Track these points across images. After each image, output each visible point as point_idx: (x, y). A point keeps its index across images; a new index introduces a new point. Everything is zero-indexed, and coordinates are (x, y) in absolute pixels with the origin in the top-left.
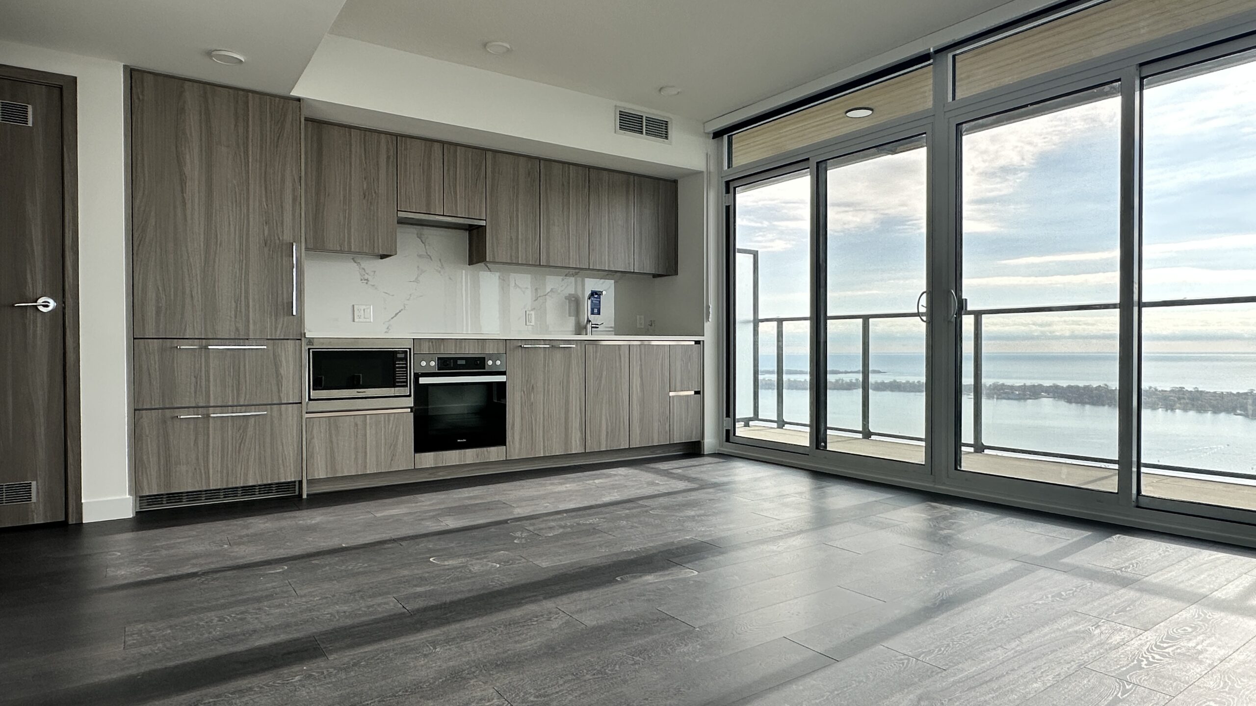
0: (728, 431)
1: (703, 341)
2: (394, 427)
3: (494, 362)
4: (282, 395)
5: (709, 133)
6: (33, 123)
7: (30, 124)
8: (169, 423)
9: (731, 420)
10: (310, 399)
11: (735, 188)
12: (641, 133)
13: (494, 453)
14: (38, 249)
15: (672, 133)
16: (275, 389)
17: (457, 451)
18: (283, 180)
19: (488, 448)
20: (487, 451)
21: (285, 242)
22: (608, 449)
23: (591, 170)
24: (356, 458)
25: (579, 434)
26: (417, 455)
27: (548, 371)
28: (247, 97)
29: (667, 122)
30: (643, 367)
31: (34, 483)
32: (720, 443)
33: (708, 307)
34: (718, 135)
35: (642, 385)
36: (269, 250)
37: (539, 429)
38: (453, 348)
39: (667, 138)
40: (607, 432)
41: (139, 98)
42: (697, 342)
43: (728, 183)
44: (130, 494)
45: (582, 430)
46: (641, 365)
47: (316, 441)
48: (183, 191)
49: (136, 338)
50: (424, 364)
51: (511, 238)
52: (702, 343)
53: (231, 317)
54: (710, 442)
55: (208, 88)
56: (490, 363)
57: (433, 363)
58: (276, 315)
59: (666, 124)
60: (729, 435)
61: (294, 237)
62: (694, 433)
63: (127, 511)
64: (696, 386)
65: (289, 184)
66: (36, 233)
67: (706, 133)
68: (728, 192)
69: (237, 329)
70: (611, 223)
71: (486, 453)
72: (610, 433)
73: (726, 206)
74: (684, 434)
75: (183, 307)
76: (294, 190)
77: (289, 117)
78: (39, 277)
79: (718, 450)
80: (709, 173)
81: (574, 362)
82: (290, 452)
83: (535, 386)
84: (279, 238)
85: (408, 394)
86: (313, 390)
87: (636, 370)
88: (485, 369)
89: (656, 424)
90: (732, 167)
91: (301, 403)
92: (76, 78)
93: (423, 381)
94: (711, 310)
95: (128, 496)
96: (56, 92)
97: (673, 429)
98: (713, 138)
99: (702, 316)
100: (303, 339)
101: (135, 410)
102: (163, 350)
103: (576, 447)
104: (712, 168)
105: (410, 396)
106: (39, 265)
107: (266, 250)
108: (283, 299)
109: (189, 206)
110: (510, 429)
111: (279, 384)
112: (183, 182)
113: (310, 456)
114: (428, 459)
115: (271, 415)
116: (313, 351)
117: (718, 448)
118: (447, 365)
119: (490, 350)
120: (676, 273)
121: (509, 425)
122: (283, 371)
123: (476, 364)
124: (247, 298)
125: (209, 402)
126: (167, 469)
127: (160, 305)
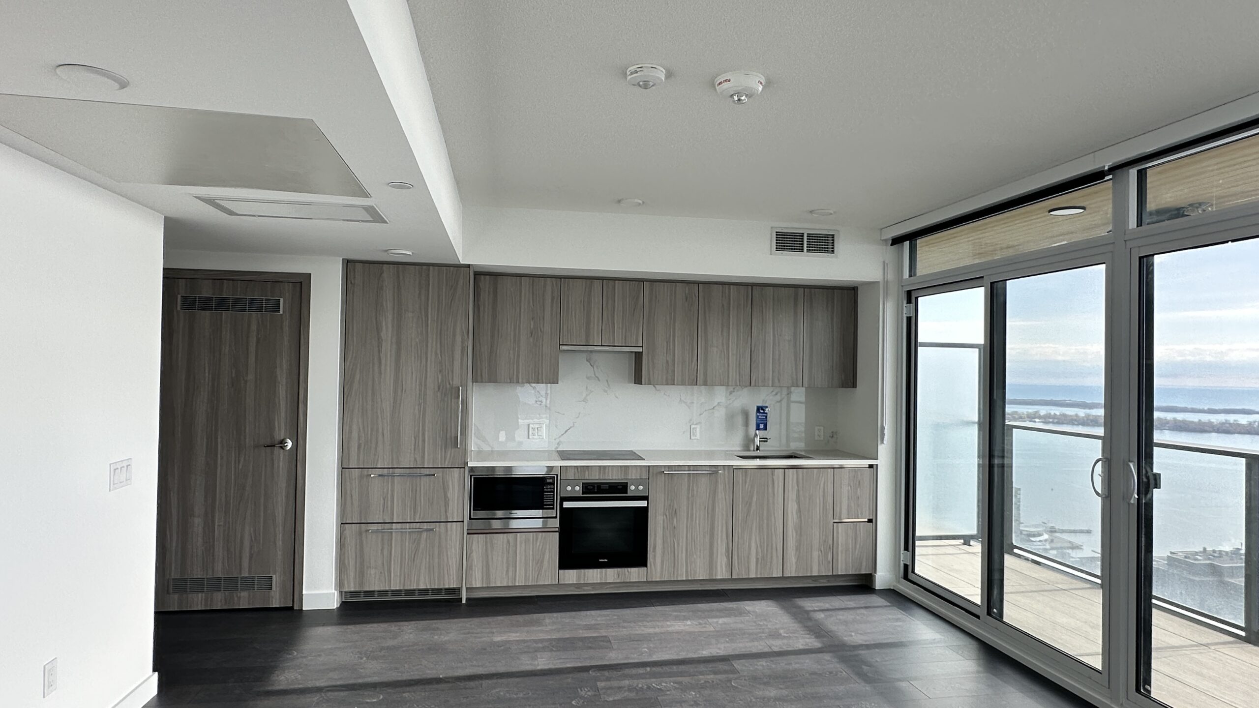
0: (906, 566)
1: (877, 465)
2: (541, 544)
3: (637, 488)
4: (449, 515)
5: (886, 240)
6: (283, 311)
7: (281, 312)
8: (364, 535)
9: (909, 554)
10: (470, 519)
11: (917, 298)
12: (802, 250)
13: (634, 574)
14: (283, 404)
15: (839, 246)
16: (443, 509)
17: (599, 570)
18: (454, 336)
19: (629, 569)
20: (628, 571)
21: (454, 386)
22: (759, 576)
23: (754, 287)
24: (507, 571)
25: (725, 559)
26: (561, 572)
27: (693, 496)
28: (429, 270)
29: (833, 235)
30: (801, 492)
31: (274, 576)
32: (896, 579)
33: (883, 428)
34: (897, 241)
35: (799, 511)
36: (442, 394)
37: (682, 553)
38: (597, 474)
39: (833, 252)
40: (757, 559)
41: (351, 283)
42: (871, 466)
43: (909, 293)
44: (336, 590)
45: (729, 555)
46: (798, 491)
47: (474, 555)
48: (379, 352)
49: (344, 468)
50: (569, 488)
51: (667, 362)
52: (875, 467)
53: (411, 450)
54: (883, 576)
55: (400, 266)
56: (633, 487)
57: (577, 488)
58: (446, 448)
59: (833, 237)
60: (907, 572)
61: (461, 382)
62: (864, 564)
63: (333, 602)
64: (867, 512)
65: (459, 339)
66: (282, 391)
67: (883, 240)
68: (909, 301)
69: (415, 460)
70: (777, 339)
71: (627, 573)
72: (760, 559)
73: (907, 317)
74: (851, 565)
75: (377, 443)
76: (463, 342)
77: (461, 282)
78: (283, 425)
79: (894, 586)
80: (886, 283)
81: (720, 487)
82: (454, 563)
83: (678, 511)
84: (450, 384)
85: (555, 516)
86: (474, 510)
87: (792, 495)
88: (627, 493)
89: (816, 554)
90: (915, 275)
91: (463, 522)
92: (310, 274)
93: (566, 505)
94: (886, 431)
95: (334, 591)
96: (299, 285)
97: (837, 560)
98: (891, 245)
99: (877, 435)
100: (466, 467)
101: (342, 524)
102: (361, 477)
103: (721, 573)
104: (890, 276)
105: (556, 517)
106: (283, 414)
107: (439, 394)
108: (451, 434)
109: (383, 362)
110: (651, 551)
111: (446, 505)
112: (379, 346)
113: (470, 568)
114: (571, 576)
115: (439, 532)
116: (474, 478)
117: (895, 584)
118: (592, 490)
119: (633, 475)
120: (854, 385)
121: (650, 547)
122: (449, 495)
123: (618, 489)
124: (423, 434)
125: (393, 519)
126: (361, 574)
127: (361, 442)
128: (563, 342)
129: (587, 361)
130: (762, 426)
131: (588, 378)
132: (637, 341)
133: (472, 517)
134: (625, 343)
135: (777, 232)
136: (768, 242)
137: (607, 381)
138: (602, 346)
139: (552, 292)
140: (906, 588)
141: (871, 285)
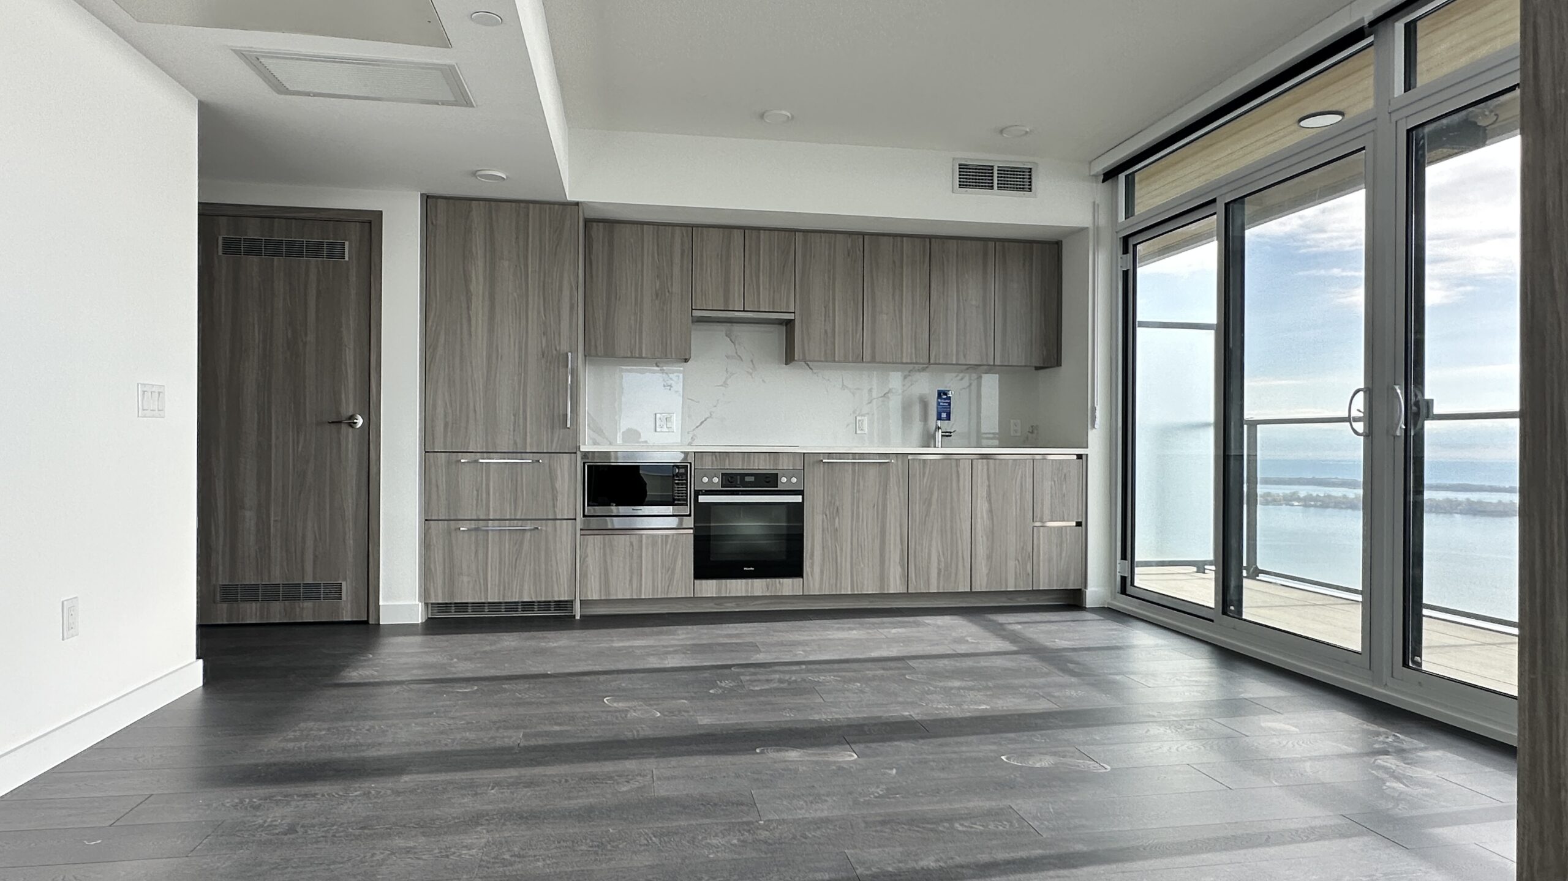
0: (1123, 579)
1: (1087, 455)
2: (672, 549)
3: (789, 480)
4: (557, 511)
5: (1096, 176)
6: (349, 258)
7: (347, 259)
8: (453, 534)
9: (1128, 563)
10: (584, 516)
11: (1135, 246)
12: (992, 187)
13: (787, 586)
14: (350, 372)
15: (1038, 182)
16: (550, 504)
17: (744, 581)
18: (561, 290)
19: (781, 580)
20: (780, 582)
21: (561, 352)
22: (941, 591)
23: (933, 240)
24: (631, 581)
25: (899, 569)
26: (697, 582)
27: (858, 491)
28: (528, 208)
29: (1031, 169)
30: (993, 489)
31: (344, 584)
32: (1111, 593)
33: (1094, 409)
34: (1110, 175)
35: (991, 511)
36: (547, 362)
37: (846, 561)
38: (740, 463)
39: (1030, 190)
40: (939, 570)
41: (432, 223)
42: (1080, 457)
43: (1126, 240)
44: (420, 601)
45: (904, 565)
46: (989, 486)
47: (590, 560)
48: (468, 308)
49: (427, 451)
50: (706, 480)
51: (826, 332)
52: (1084, 457)
53: (509, 430)
54: (1096, 591)
55: (492, 203)
56: (784, 480)
57: (716, 480)
58: (553, 428)
59: (1030, 172)
60: (1125, 585)
61: (571, 347)
62: (1072, 577)
63: (418, 617)
64: (1075, 514)
65: (566, 292)
66: (349, 356)
67: (1093, 175)
68: (1125, 251)
69: (515, 443)
70: (961, 304)
71: (778, 585)
72: (943, 570)
73: (1123, 271)
74: (1055, 577)
75: (467, 421)
76: (571, 298)
77: (568, 223)
78: (351, 396)
79: (1108, 603)
80: (1097, 229)
81: (893, 480)
82: (564, 571)
83: (840, 508)
84: (556, 350)
85: (688, 513)
86: (588, 505)
87: (981, 492)
88: (777, 487)
89: (1011, 564)
90: (1133, 215)
91: (575, 519)
92: (381, 212)
93: (702, 499)
94: (1098, 413)
95: (417, 602)
96: (367, 225)
97: (1039, 572)
98: (1103, 181)
99: (1085, 419)
100: (578, 452)
101: (426, 520)
102: (449, 463)
103: (895, 586)
104: (1102, 221)
105: (690, 515)
106: (351, 385)
107: (543, 362)
108: (559, 412)
109: (473, 322)
110: (808, 557)
111: (554, 499)
112: (469, 301)
113: (584, 575)
114: (710, 587)
115: (546, 531)
116: (588, 466)
117: (1109, 600)
118: (733, 482)
119: (784, 464)
120: (1058, 363)
121: (807, 553)
122: (558, 485)
123: (767, 482)
124: (525, 411)
125: (489, 515)
126: (451, 580)
127: (447, 420)
128: (695, 306)
129: (727, 336)
130: (944, 415)
131: (727, 357)
132: (788, 306)
133: (586, 513)
134: (773, 308)
135: (960, 165)
136: (949, 176)
137: (752, 361)
138: (744, 311)
139: (682, 244)
140: (1123, 603)
141: (1078, 232)
